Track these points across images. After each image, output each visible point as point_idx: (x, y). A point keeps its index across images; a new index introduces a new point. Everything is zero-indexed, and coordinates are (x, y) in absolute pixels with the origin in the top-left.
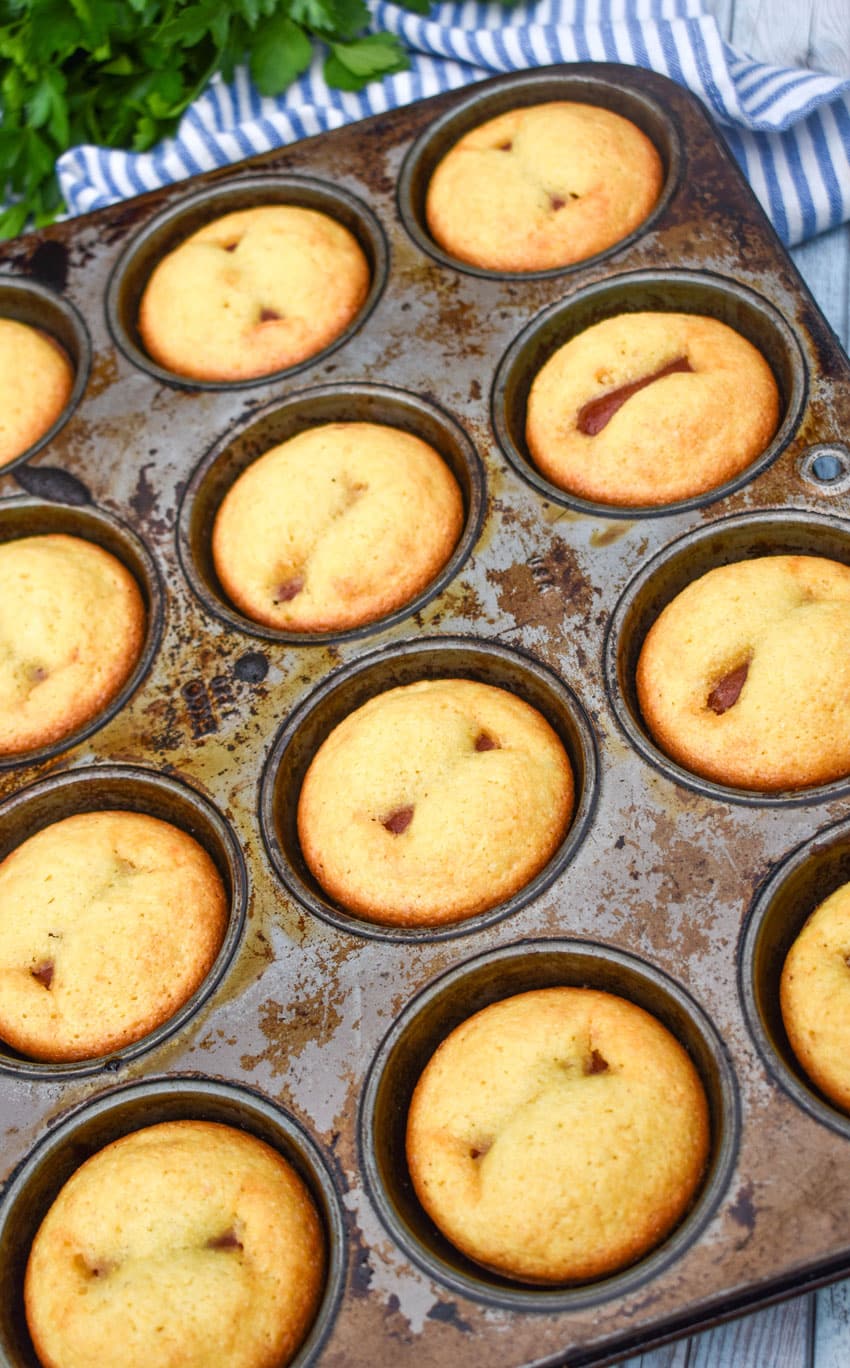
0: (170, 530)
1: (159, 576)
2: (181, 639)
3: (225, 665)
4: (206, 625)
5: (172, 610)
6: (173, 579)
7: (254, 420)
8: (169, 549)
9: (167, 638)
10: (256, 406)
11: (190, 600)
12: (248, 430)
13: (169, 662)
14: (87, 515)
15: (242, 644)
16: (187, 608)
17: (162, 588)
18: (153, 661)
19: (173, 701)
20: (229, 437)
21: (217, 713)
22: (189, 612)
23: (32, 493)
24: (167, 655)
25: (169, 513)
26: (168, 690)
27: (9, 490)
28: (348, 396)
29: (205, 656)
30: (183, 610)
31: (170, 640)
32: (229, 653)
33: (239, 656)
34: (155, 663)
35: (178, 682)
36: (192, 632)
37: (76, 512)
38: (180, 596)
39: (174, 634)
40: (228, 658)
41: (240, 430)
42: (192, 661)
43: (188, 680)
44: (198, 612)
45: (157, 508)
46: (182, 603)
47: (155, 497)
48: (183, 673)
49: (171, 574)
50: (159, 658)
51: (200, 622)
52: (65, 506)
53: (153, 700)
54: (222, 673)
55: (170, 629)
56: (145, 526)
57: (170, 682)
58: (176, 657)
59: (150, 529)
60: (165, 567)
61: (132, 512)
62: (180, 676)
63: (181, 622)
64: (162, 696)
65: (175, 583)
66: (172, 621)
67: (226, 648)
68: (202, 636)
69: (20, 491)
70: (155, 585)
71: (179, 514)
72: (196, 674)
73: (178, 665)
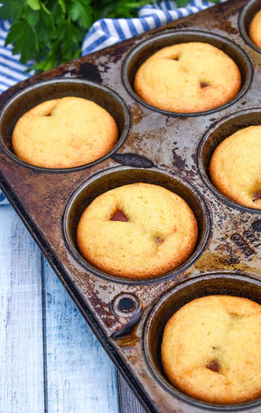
0: (197, 174)
1: (199, 193)
2: (221, 218)
3: (248, 226)
4: (231, 211)
5: (211, 207)
6: (207, 194)
7: (217, 126)
8: (200, 182)
9: (214, 218)
10: (216, 121)
11: (219, 202)
12: (215, 131)
13: (219, 228)
14: (154, 172)
15: (252, 217)
16: (218, 205)
17: (203, 198)
18: (211, 228)
19: (227, 243)
20: (208, 135)
21: (252, 246)
22: (220, 206)
23: (124, 164)
24: (217, 226)
25: (193, 167)
26: (223, 239)
27: (112, 164)
28: (256, 113)
29: (235, 223)
30: (217, 206)
31: (216, 219)
32: (247, 221)
33: (252, 222)
34: (213, 229)
35: (227, 235)
36: (225, 214)
37: (148, 170)
38: (213, 200)
39: (217, 216)
40: (247, 223)
41: (212, 131)
42: (230, 226)
43: (232, 234)
44: (224, 206)
45: (187, 166)
46: (214, 203)
47: (184, 161)
48: (227, 231)
49: (205, 192)
50: (213, 227)
51: (227, 210)
52: (143, 169)
53: (218, 245)
54: (247, 229)
55: (214, 214)
56: (185, 174)
57: (224, 236)
58: (222, 225)
59: (187, 174)
60: (201, 190)
61: (176, 168)
62: (227, 233)
63: (218, 211)
64: (222, 243)
65: (208, 195)
66: (213, 210)
67: (245, 219)
68: (231, 216)
69: (118, 165)
70: (199, 197)
71: (198, 167)
72: (235, 232)
73: (224, 229)
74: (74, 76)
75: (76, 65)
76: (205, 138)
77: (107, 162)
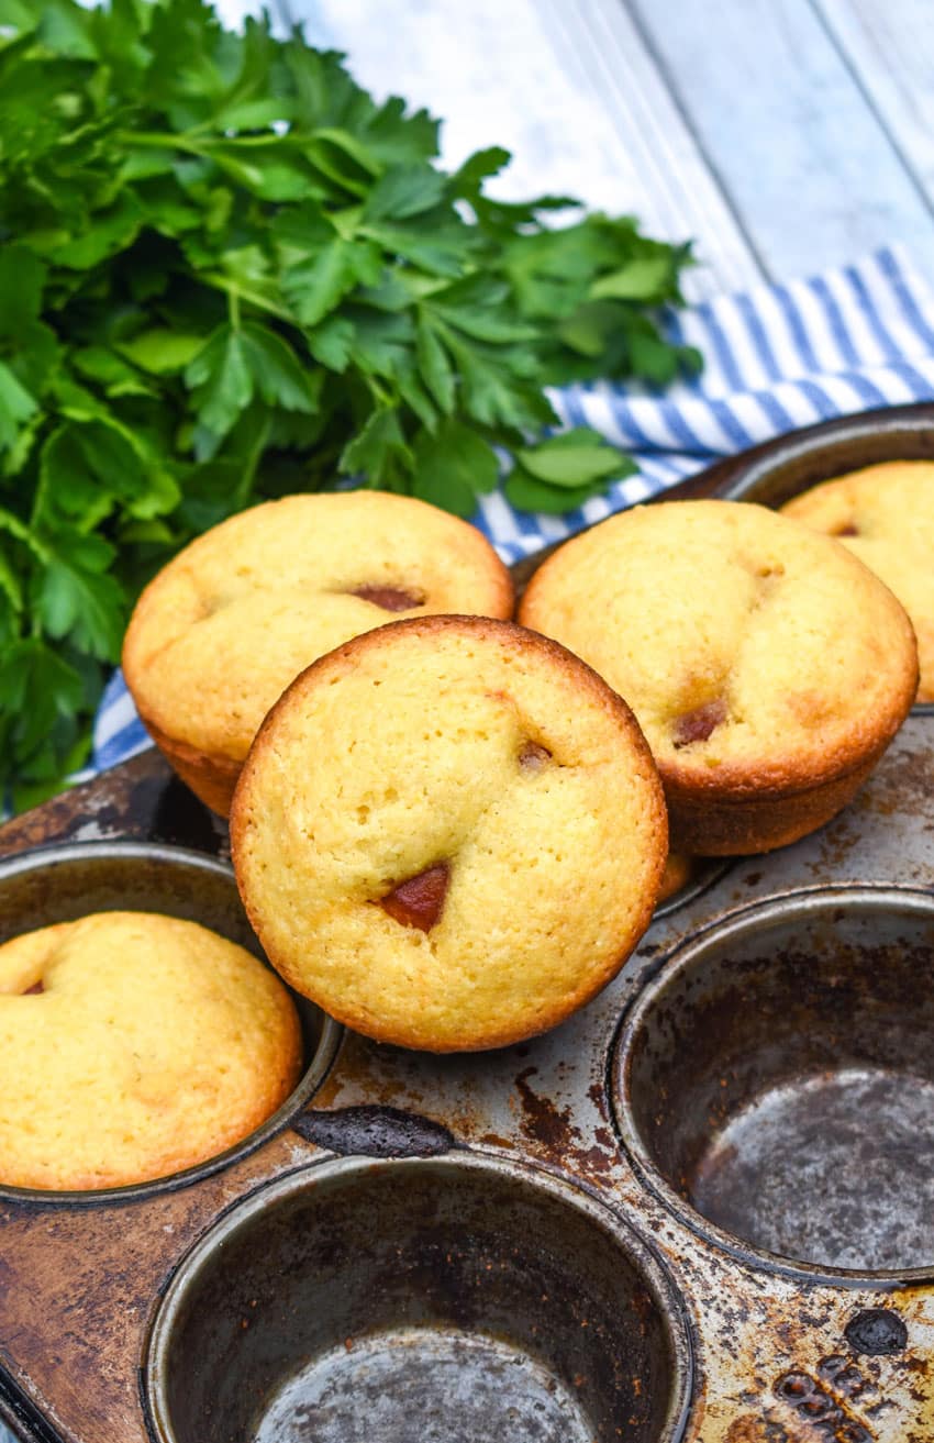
0: (618, 1161)
1: (636, 1233)
2: (729, 1315)
3: (830, 1337)
4: (761, 1287)
5: (688, 1278)
6: (663, 1231)
7: (667, 974)
8: (632, 1187)
9: (703, 1320)
10: (660, 954)
11: (712, 1256)
12: (663, 990)
13: (727, 1355)
14: (458, 1167)
15: (840, 1301)
16: (712, 1268)
17: (652, 1249)
18: (697, 1360)
19: (767, 1412)
20: (640, 1008)
21: (857, 1411)
22: (719, 1274)
23: (342, 1151)
24: (717, 1347)
25: (601, 1135)
26: (747, 1396)
27: (300, 1154)
28: (804, 912)
29: (785, 1333)
30: (707, 1273)
31: (710, 1326)
32: (825, 1319)
33: (846, 1320)
34: (703, 1362)
35: (760, 1382)
36: (742, 1302)
37: (436, 1164)
38: (690, 1253)
39: (712, 1313)
40: (827, 1326)
41: (651, 993)
42: (767, 1345)
43: (776, 1375)
44: (735, 1271)
45: (576, 1132)
46: (697, 1262)
47: (565, 1118)
48: (760, 1366)
49: (656, 1226)
50: (705, 1352)
51: (747, 1285)
52: (416, 1159)
53: (730, 1420)
54: (828, 1351)
55: (700, 1306)
56: (573, 1163)
57: (747, 1384)
58: (735, 1345)
59: (583, 1165)
60: (641, 1218)
61: (539, 1147)
62: (758, 1373)
63: (716, 1291)
64: (744, 1410)
65: (671, 1235)
66: (697, 1291)
67: (816, 1313)
68: (764, 1305)
69: (322, 1153)
70: (639, 1250)
71: (617, 1132)
72: (786, 1364)
73: (743, 1357)
74: (111, 835)
75: (111, 790)
76: (631, 1023)
77: (281, 1146)
